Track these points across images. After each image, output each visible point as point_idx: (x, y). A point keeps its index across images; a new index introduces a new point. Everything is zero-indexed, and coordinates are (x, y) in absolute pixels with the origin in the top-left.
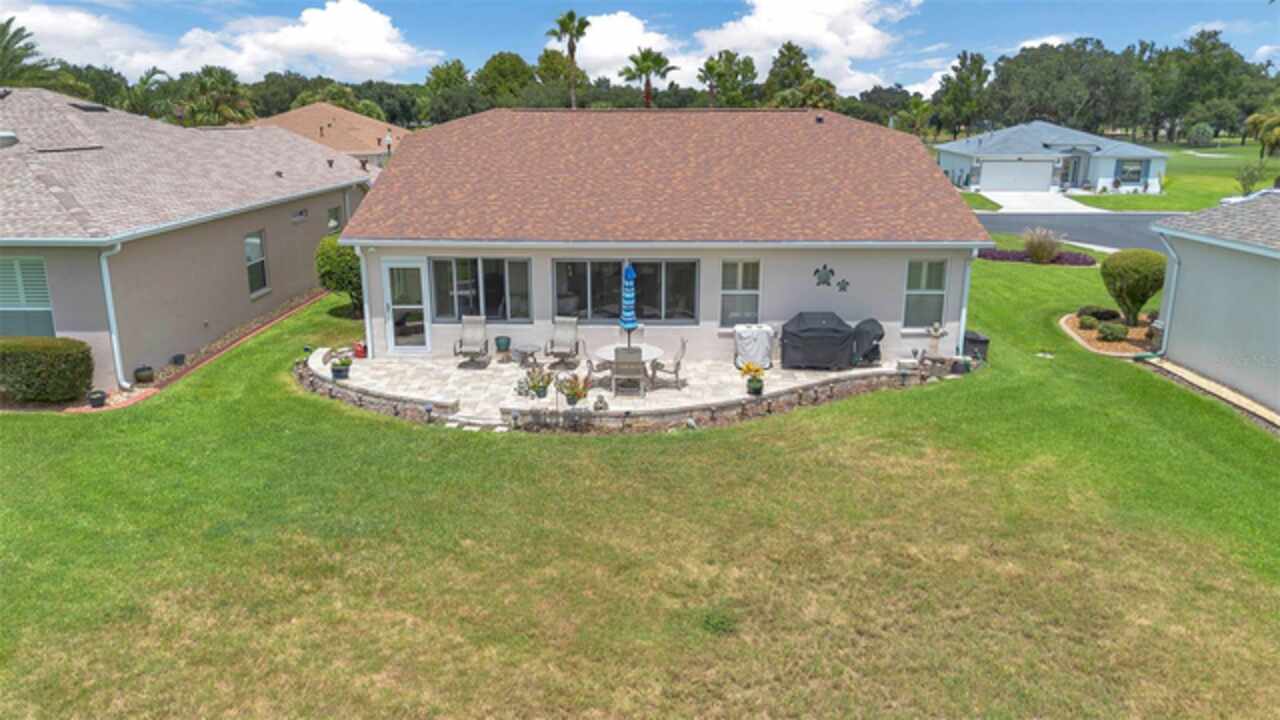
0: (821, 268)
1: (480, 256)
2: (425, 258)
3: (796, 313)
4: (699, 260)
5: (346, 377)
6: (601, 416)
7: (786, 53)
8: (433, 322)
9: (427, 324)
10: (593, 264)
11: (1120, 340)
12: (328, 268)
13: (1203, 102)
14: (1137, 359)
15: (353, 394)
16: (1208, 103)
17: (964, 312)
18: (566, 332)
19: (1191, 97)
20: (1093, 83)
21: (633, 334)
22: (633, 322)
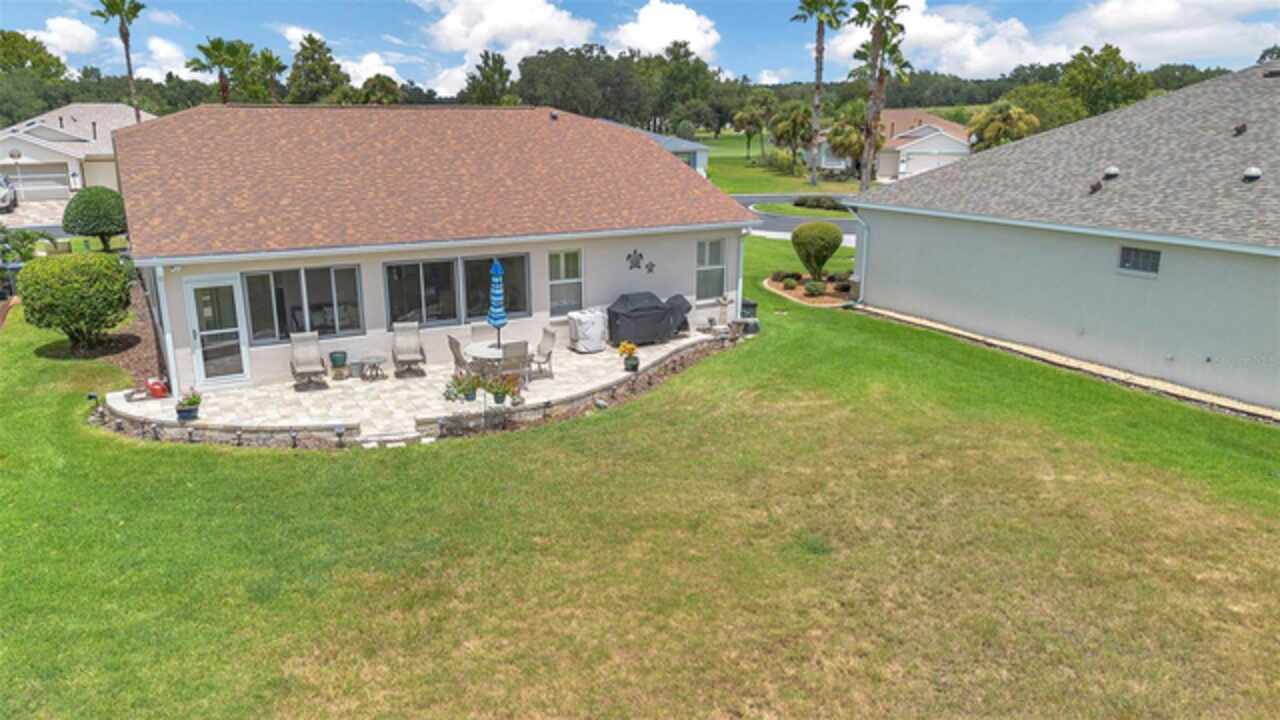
0: (632, 253)
1: (302, 266)
2: (238, 275)
3: (617, 296)
4: (528, 254)
5: (195, 418)
6: (520, 411)
7: (307, 45)
8: (251, 345)
9: (244, 349)
10: (425, 265)
11: (821, 294)
12: (48, 300)
13: (683, 102)
14: (846, 308)
15: (215, 434)
16: (688, 103)
17: (741, 281)
18: (409, 337)
19: (672, 98)
20: (602, 84)
21: (502, 329)
22: (503, 318)
